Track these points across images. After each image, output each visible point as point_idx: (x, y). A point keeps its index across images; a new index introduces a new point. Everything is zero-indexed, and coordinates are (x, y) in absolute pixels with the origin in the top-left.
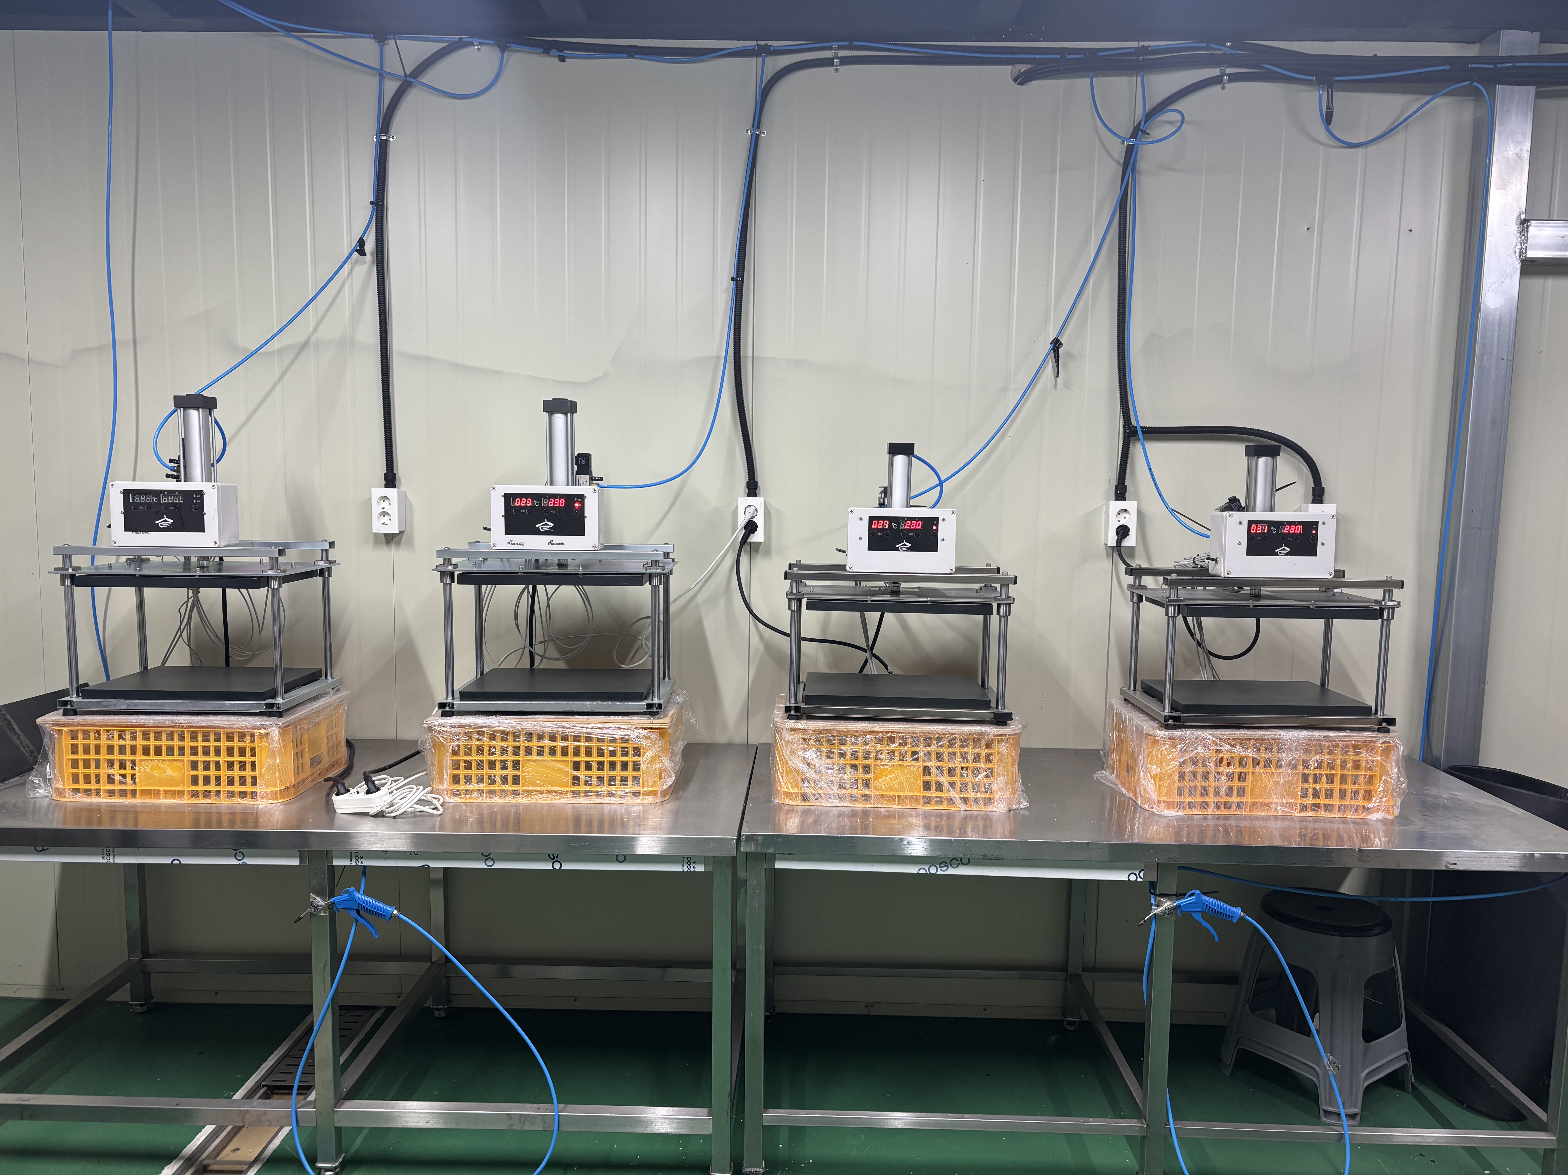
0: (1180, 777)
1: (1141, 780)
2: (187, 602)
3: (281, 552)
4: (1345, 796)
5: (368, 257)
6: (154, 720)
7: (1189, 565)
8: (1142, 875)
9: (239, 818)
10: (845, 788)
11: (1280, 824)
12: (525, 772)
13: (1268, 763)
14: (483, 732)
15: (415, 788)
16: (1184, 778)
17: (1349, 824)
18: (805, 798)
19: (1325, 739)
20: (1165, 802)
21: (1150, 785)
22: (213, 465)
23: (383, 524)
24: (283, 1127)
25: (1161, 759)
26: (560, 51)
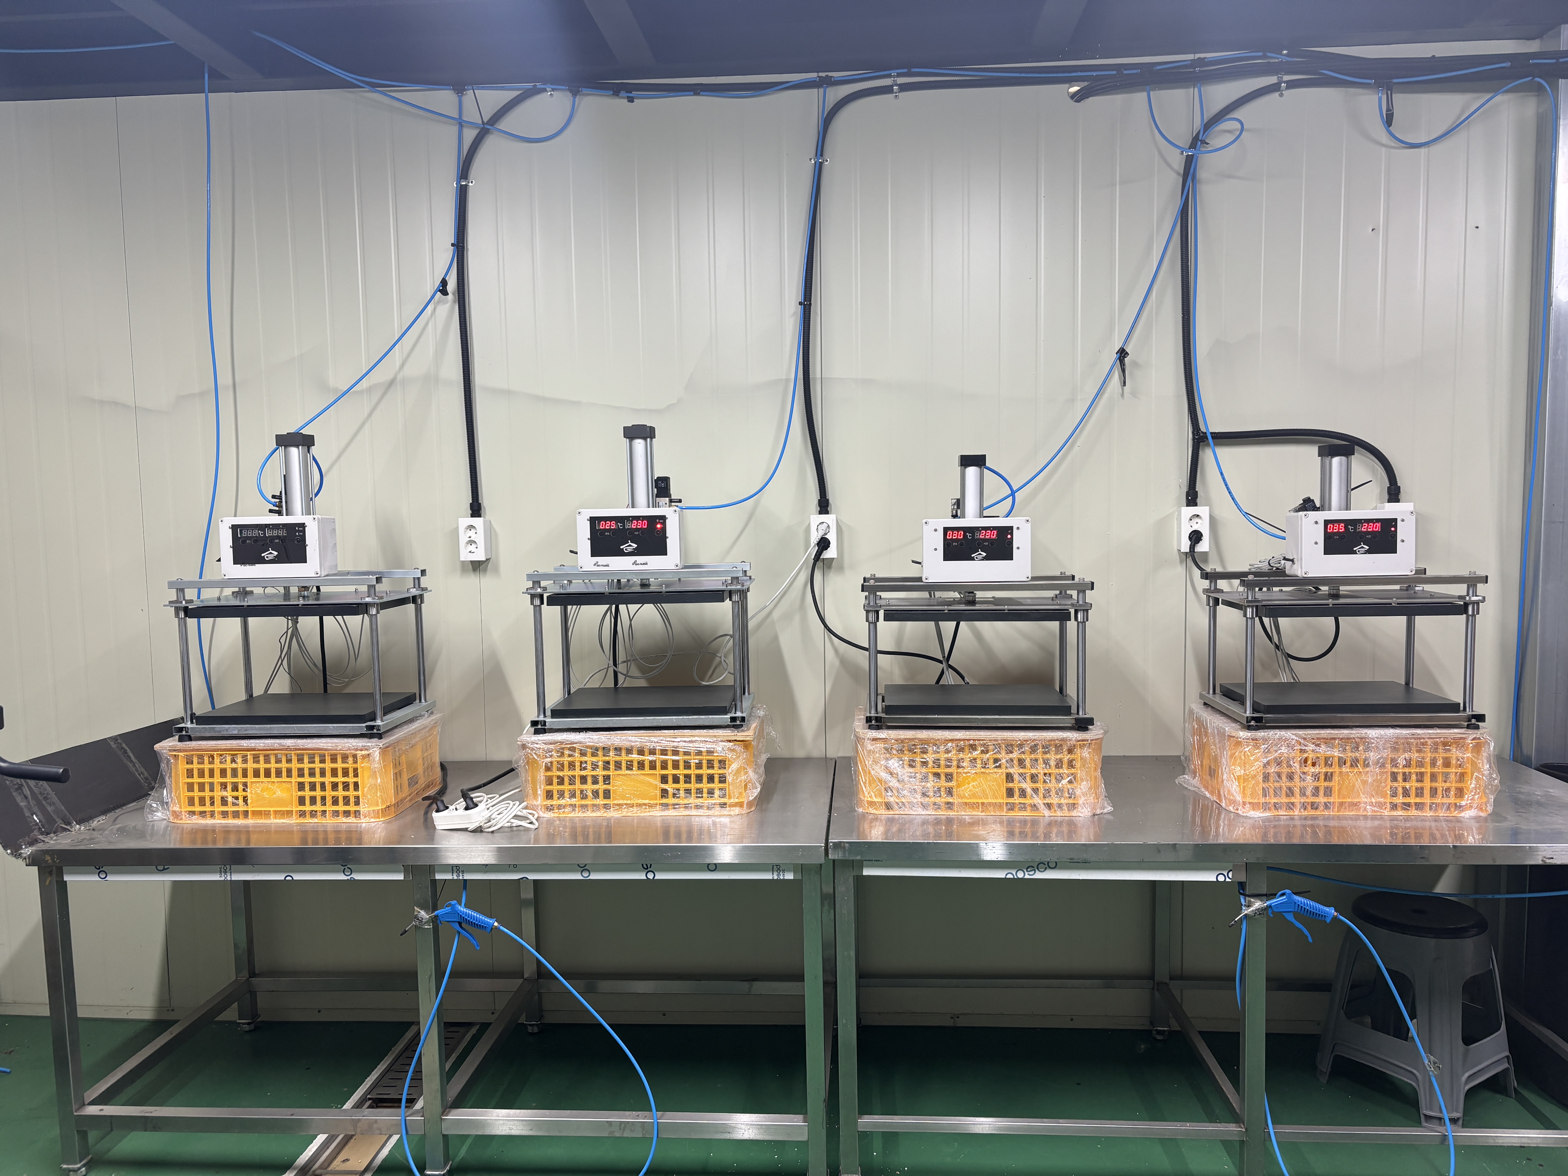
0: (1264, 777)
1: (1225, 781)
2: (287, 632)
3: (379, 580)
4: (1436, 794)
5: (450, 297)
6: (263, 743)
7: (1265, 567)
8: (1230, 876)
9: (343, 836)
10: (928, 797)
11: (1369, 824)
12: (616, 786)
13: (1355, 763)
14: (575, 748)
15: (512, 803)
16: (1268, 779)
17: (1441, 822)
18: (888, 806)
19: (1413, 736)
20: (1250, 803)
21: (1234, 787)
22: (311, 499)
23: (470, 552)
24: (392, 1135)
25: (1244, 760)
26: (629, 92)
